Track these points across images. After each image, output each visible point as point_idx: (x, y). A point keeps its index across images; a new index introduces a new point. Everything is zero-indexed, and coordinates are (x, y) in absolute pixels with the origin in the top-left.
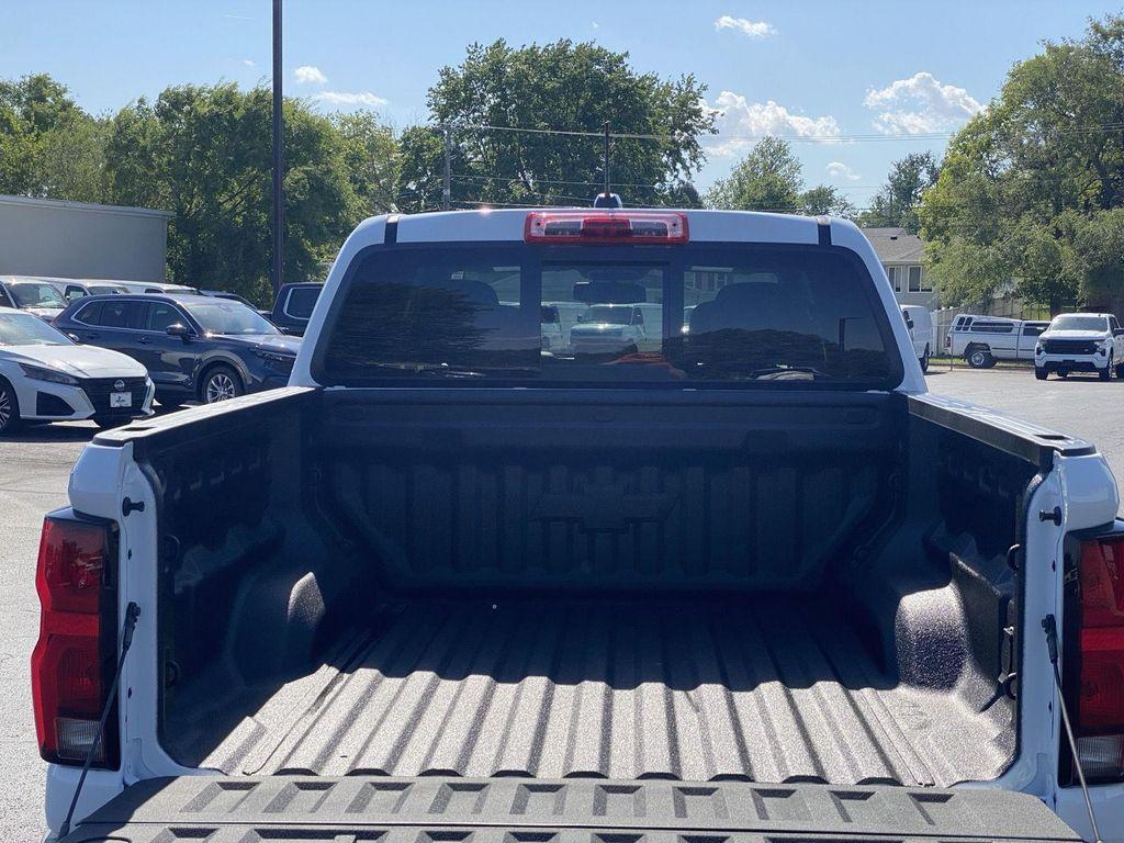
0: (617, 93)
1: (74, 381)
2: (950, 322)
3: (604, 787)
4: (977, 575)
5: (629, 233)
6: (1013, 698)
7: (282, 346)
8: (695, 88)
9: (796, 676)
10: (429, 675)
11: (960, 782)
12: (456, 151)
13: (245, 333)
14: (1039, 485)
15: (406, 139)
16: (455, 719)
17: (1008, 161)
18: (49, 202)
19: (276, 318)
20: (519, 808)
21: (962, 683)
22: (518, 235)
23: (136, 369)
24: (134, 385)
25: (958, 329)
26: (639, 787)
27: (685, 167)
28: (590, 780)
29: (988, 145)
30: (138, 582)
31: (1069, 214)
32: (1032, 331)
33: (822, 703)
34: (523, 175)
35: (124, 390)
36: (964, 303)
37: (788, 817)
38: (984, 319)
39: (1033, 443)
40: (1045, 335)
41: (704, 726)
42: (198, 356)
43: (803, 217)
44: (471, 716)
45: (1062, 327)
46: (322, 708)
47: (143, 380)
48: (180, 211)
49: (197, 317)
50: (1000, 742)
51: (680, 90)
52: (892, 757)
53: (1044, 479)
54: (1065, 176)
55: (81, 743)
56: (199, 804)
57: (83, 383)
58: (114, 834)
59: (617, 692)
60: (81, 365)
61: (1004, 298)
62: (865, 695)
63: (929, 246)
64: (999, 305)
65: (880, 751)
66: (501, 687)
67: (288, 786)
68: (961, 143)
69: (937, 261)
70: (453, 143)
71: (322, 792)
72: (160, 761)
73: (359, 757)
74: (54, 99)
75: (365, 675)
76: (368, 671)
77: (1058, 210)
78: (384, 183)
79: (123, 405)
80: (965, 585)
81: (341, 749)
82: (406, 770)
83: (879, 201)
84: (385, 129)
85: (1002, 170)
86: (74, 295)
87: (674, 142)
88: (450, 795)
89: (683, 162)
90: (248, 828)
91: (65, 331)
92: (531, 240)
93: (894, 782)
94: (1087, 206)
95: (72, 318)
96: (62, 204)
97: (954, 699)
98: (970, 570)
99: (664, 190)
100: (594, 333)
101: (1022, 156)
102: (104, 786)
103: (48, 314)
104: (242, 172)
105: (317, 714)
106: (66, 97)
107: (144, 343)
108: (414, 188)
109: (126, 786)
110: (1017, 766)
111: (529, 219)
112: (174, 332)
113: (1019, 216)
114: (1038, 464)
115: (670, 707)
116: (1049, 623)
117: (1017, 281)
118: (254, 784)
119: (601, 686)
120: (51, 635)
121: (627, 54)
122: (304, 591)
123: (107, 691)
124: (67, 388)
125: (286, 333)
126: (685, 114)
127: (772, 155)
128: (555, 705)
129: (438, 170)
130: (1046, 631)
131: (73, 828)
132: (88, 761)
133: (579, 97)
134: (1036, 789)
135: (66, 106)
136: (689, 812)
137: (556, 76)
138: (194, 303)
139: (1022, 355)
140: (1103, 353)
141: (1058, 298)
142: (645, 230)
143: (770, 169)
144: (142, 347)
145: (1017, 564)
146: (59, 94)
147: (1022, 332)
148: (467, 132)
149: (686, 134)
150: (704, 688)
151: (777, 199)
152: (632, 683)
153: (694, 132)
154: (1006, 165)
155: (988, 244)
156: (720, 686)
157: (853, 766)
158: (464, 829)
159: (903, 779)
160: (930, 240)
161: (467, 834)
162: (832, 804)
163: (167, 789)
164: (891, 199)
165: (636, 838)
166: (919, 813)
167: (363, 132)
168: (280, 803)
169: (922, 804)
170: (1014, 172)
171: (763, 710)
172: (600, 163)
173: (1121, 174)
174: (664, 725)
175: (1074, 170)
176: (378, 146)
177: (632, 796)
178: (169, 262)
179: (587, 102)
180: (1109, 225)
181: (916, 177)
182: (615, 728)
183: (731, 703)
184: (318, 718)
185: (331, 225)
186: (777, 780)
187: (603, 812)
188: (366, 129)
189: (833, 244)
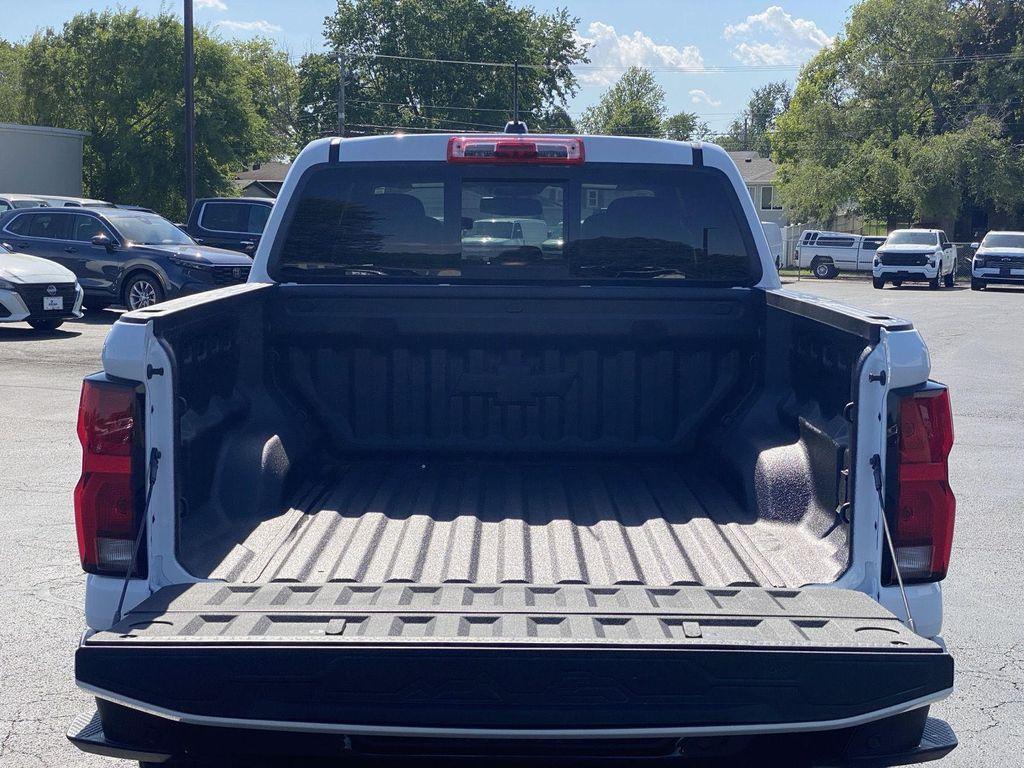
0: (499, 25)
1: (11, 287)
2: (799, 237)
3: (531, 589)
4: (820, 432)
5: (535, 155)
6: (848, 522)
7: (199, 255)
8: (569, 21)
9: (676, 515)
10: (378, 516)
11: (806, 585)
12: (350, 78)
13: (162, 244)
14: (869, 354)
15: (304, 65)
16: (405, 546)
17: (851, 91)
19: (192, 230)
20: (468, 601)
21: (808, 517)
22: (442, 156)
23: (66, 276)
24: (64, 289)
25: (805, 243)
26: (559, 589)
27: (560, 94)
28: (520, 585)
29: (834, 76)
30: (160, 431)
31: (904, 139)
32: (870, 245)
33: (698, 535)
34: (412, 101)
35: (57, 295)
36: (811, 220)
37: (674, 606)
38: (826, 234)
39: (864, 322)
40: (882, 249)
41: (605, 550)
42: (120, 264)
43: (665, 140)
45: (897, 241)
46: (297, 538)
47: (71, 286)
48: (95, 130)
49: (120, 228)
50: (837, 557)
51: (555, 23)
52: (753, 568)
53: (873, 350)
54: (900, 105)
55: (116, 558)
56: (219, 599)
57: (18, 288)
58: (155, 620)
59: (532, 527)
60: (16, 271)
61: (846, 216)
62: (732, 528)
63: (780, 168)
64: (840, 222)
66: (439, 524)
67: (284, 589)
68: (809, 75)
69: (788, 181)
70: (347, 69)
71: (312, 593)
72: (180, 574)
73: (334, 571)
75: (326, 516)
76: (330, 512)
77: (896, 135)
78: (281, 106)
79: (56, 308)
80: (811, 441)
81: (320, 565)
82: (373, 578)
83: (736, 126)
84: (281, 55)
85: (845, 99)
87: (549, 70)
88: (413, 594)
89: (557, 89)
90: (259, 616)
92: (452, 160)
93: (755, 584)
94: (922, 131)
95: (4, 229)
97: (801, 529)
98: (815, 429)
99: (541, 115)
100: (480, 245)
101: (863, 87)
102: (140, 590)
104: (151, 94)
105: (294, 541)
107: (69, 252)
108: (311, 111)
109: (153, 592)
110: (849, 573)
111: (451, 143)
112: (99, 242)
113: (860, 141)
114: (868, 339)
115: (576, 536)
116: (875, 461)
118: (257, 588)
119: (520, 522)
120: (91, 473)
122: (273, 448)
124: (5, 292)
125: (201, 243)
126: (559, 45)
127: (638, 84)
128: (484, 537)
129: (333, 96)
130: (873, 468)
131: (123, 617)
133: (463, 29)
134: (865, 588)
136: (598, 604)
137: (441, 9)
138: (116, 216)
139: (862, 266)
140: (933, 265)
141: (895, 215)
142: (548, 152)
143: (636, 96)
144: (71, 256)
145: (852, 416)
147: (861, 246)
148: (360, 59)
149: (560, 64)
150: (602, 523)
151: (641, 123)
152: (545, 521)
153: (568, 62)
154: (848, 94)
155: (834, 166)
156: (615, 522)
157: (723, 576)
158: (428, 615)
159: (762, 583)
160: (780, 163)
161: (431, 618)
162: (708, 598)
163: (189, 591)
164: (746, 124)
165: (561, 620)
166: (774, 603)
167: (261, 58)
168: (281, 599)
169: (778, 599)
170: (856, 101)
171: (651, 539)
172: (482, 90)
173: (951, 103)
174: (573, 549)
175: (909, 98)
176: (275, 71)
177: (554, 595)
178: (85, 178)
179: (470, 33)
180: (940, 149)
181: (772, 105)
182: (534, 552)
183: (625, 534)
184: (296, 544)
185: (234, 145)
186: (665, 585)
187: (533, 604)
188: (264, 55)
189: (705, 164)
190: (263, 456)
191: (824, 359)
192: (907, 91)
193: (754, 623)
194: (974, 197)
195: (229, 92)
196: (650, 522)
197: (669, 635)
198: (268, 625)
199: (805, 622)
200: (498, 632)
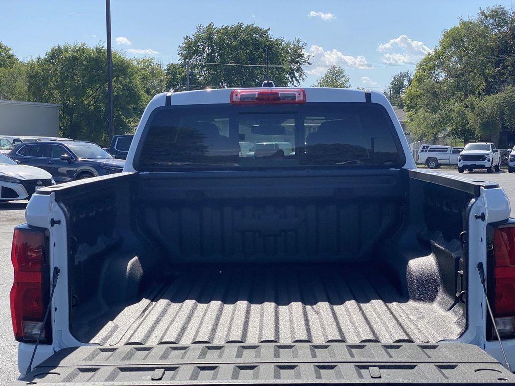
0: (265, 47)
1: (18, 182)
2: (419, 148)
3: (278, 346)
4: (443, 249)
5: (279, 98)
6: (464, 302)
7: (114, 164)
8: (300, 45)
9: (362, 297)
10: (193, 302)
11: (441, 341)
12: (191, 74)
13: (97, 158)
14: (474, 203)
15: (169, 69)
16: (206, 319)
17: (443, 75)
18: (4, 101)
19: (111, 152)
20: (239, 355)
21: (438, 298)
22: (227, 101)
23: (47, 176)
24: (46, 183)
25: (423, 151)
26: (294, 346)
27: (297, 80)
28: (271, 343)
29: (434, 67)
30: (59, 257)
31: (471, 98)
32: (456, 151)
33: (375, 310)
34: (223, 85)
35: (42, 186)
36: (425, 139)
37: (364, 357)
38: (434, 146)
39: (470, 184)
40: (462, 153)
41: (321, 320)
42: (75, 169)
44: (214, 318)
45: (470, 149)
46: (144, 316)
47: (49, 180)
48: (65, 104)
49: (75, 152)
50: (458, 323)
51: (294, 45)
52: (408, 330)
53: (476, 200)
54: (469, 81)
55: (34, 333)
56: (91, 357)
57: (22, 182)
58: (52, 371)
59: (280, 307)
60: (21, 174)
61: (443, 137)
62: (394, 305)
63: (409, 114)
64: (441, 140)
65: (403, 328)
66: (227, 306)
67: (132, 349)
68: (421, 67)
69: (413, 120)
70: (190, 71)
71: (148, 352)
72: (72, 341)
73: (163, 337)
74: (5, 54)
75: (163, 302)
76: (165, 300)
77: (466, 96)
78: (158, 90)
80: (438, 254)
81: (155, 333)
82: (186, 341)
84: (158, 65)
85: (440, 79)
86: (16, 143)
87: (291, 68)
88: (207, 351)
89: (295, 77)
90: (114, 367)
91: (14, 159)
92: (233, 103)
93: (410, 341)
94: (479, 94)
95: (16, 153)
96: (10, 102)
97: (435, 305)
98: (441, 247)
101: (449, 72)
102: (45, 352)
103: (5, 152)
104: (93, 85)
105: (143, 318)
106: (11, 52)
107: (50, 164)
109: (55, 352)
110: (467, 333)
111: (232, 93)
112: (64, 158)
113: (449, 99)
114: (473, 194)
115: (305, 312)
116: (480, 266)
117: (448, 129)
118: (116, 349)
119: (273, 304)
120: (18, 283)
121: (269, 29)
122: (133, 265)
123: (46, 308)
124: (15, 185)
125: (116, 158)
126: (296, 56)
127: (336, 74)
128: (252, 313)
129: (183, 83)
130: (479, 270)
131: (32, 370)
132: (38, 341)
133: (247, 49)
134: (476, 342)
135: (11, 57)
136: (317, 356)
137: (236, 39)
138: (73, 145)
139: (452, 162)
140: (489, 161)
141: (467, 135)
142: (286, 97)
143: (335, 81)
144: (51, 166)
145: (464, 240)
146: (7, 51)
147: (451, 152)
148: (196, 65)
149: (296, 65)
152: (287, 303)
153: (300, 64)
154: (442, 76)
155: (435, 112)
156: (327, 303)
157: (391, 336)
158: (215, 365)
159: (414, 340)
160: (409, 111)
161: (216, 367)
162: (383, 351)
163: (75, 352)
164: (390, 93)
165: (295, 367)
166: (424, 354)
167: (148, 67)
168: (128, 356)
169: (425, 350)
170: (446, 80)
171: (348, 313)
172: (257, 79)
173: (495, 79)
174: (303, 320)
175: (473, 78)
176: (155, 73)
177: (291, 350)
178: (60, 127)
179: (251, 52)
180: (490, 103)
181: (403, 83)
182: (280, 322)
183: (333, 310)
184: (143, 321)
185: (134, 109)
186: (357, 342)
187: (278, 357)
188: (150, 64)
189: (372, 102)
190: (128, 269)
191: (444, 207)
192: (472, 74)
193: (412, 367)
194: (508, 126)
195: (131, 83)
196: (347, 303)
197: (361, 377)
198: (118, 373)
199: (443, 366)
200: (256, 377)
